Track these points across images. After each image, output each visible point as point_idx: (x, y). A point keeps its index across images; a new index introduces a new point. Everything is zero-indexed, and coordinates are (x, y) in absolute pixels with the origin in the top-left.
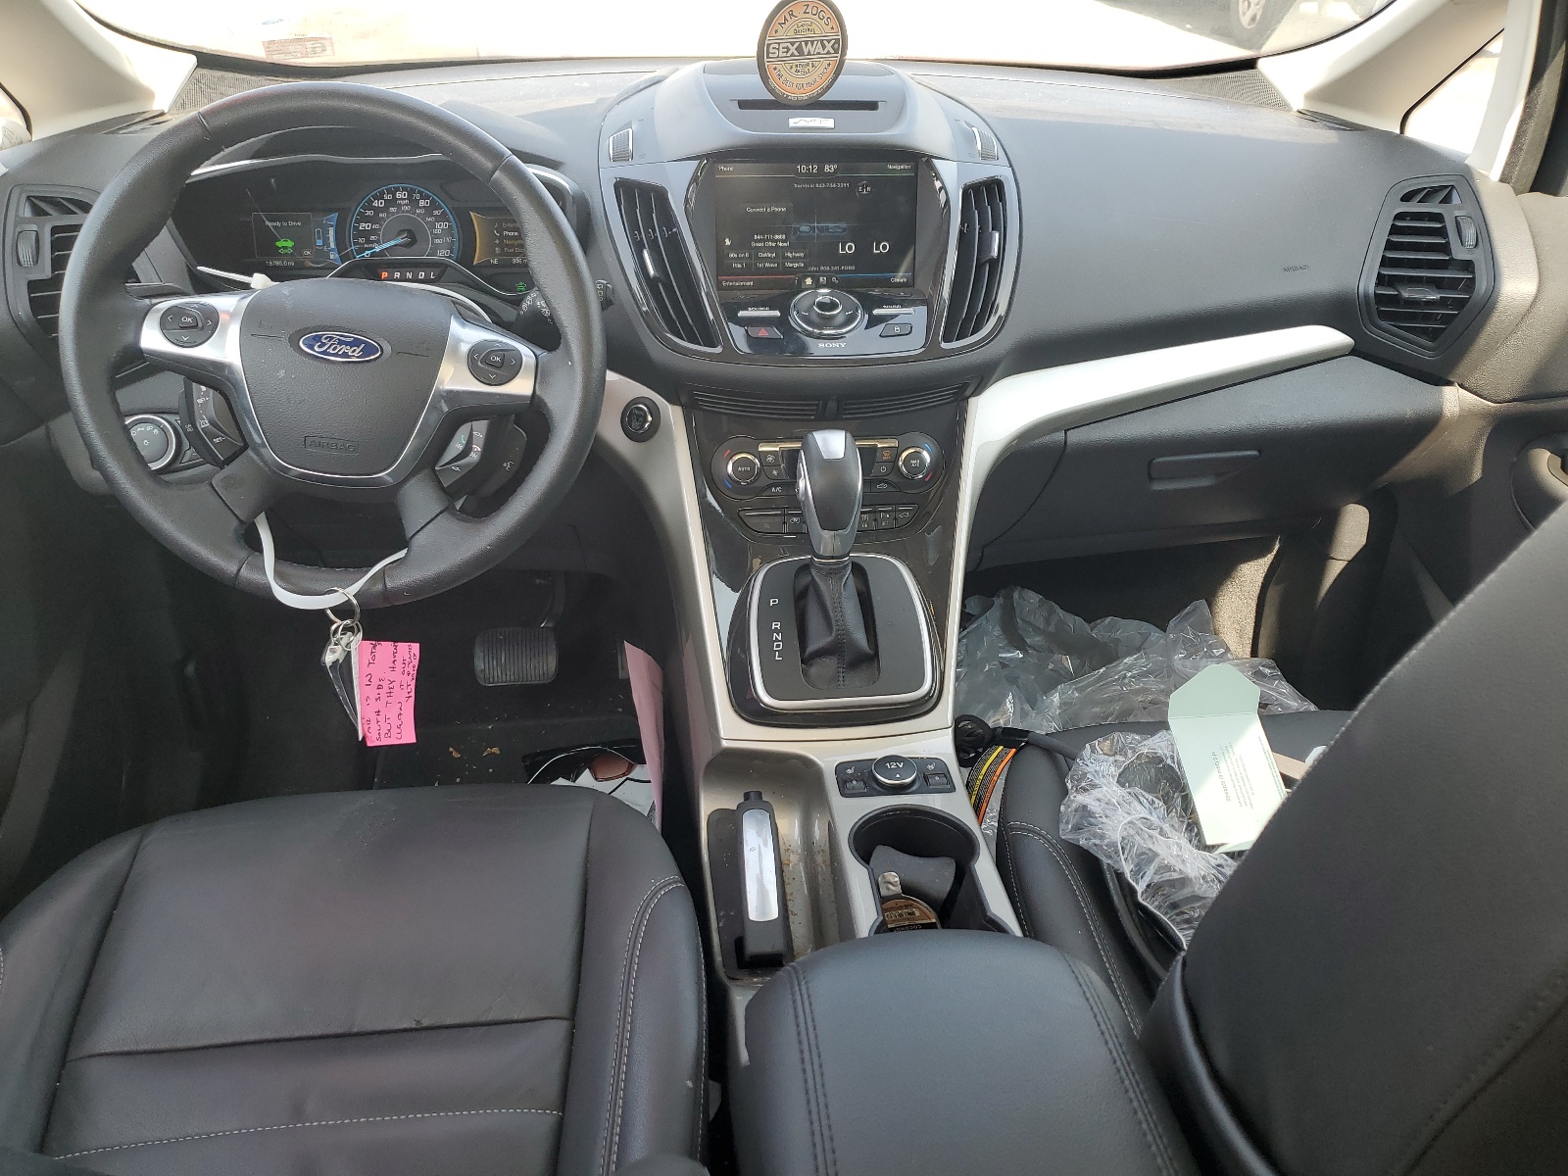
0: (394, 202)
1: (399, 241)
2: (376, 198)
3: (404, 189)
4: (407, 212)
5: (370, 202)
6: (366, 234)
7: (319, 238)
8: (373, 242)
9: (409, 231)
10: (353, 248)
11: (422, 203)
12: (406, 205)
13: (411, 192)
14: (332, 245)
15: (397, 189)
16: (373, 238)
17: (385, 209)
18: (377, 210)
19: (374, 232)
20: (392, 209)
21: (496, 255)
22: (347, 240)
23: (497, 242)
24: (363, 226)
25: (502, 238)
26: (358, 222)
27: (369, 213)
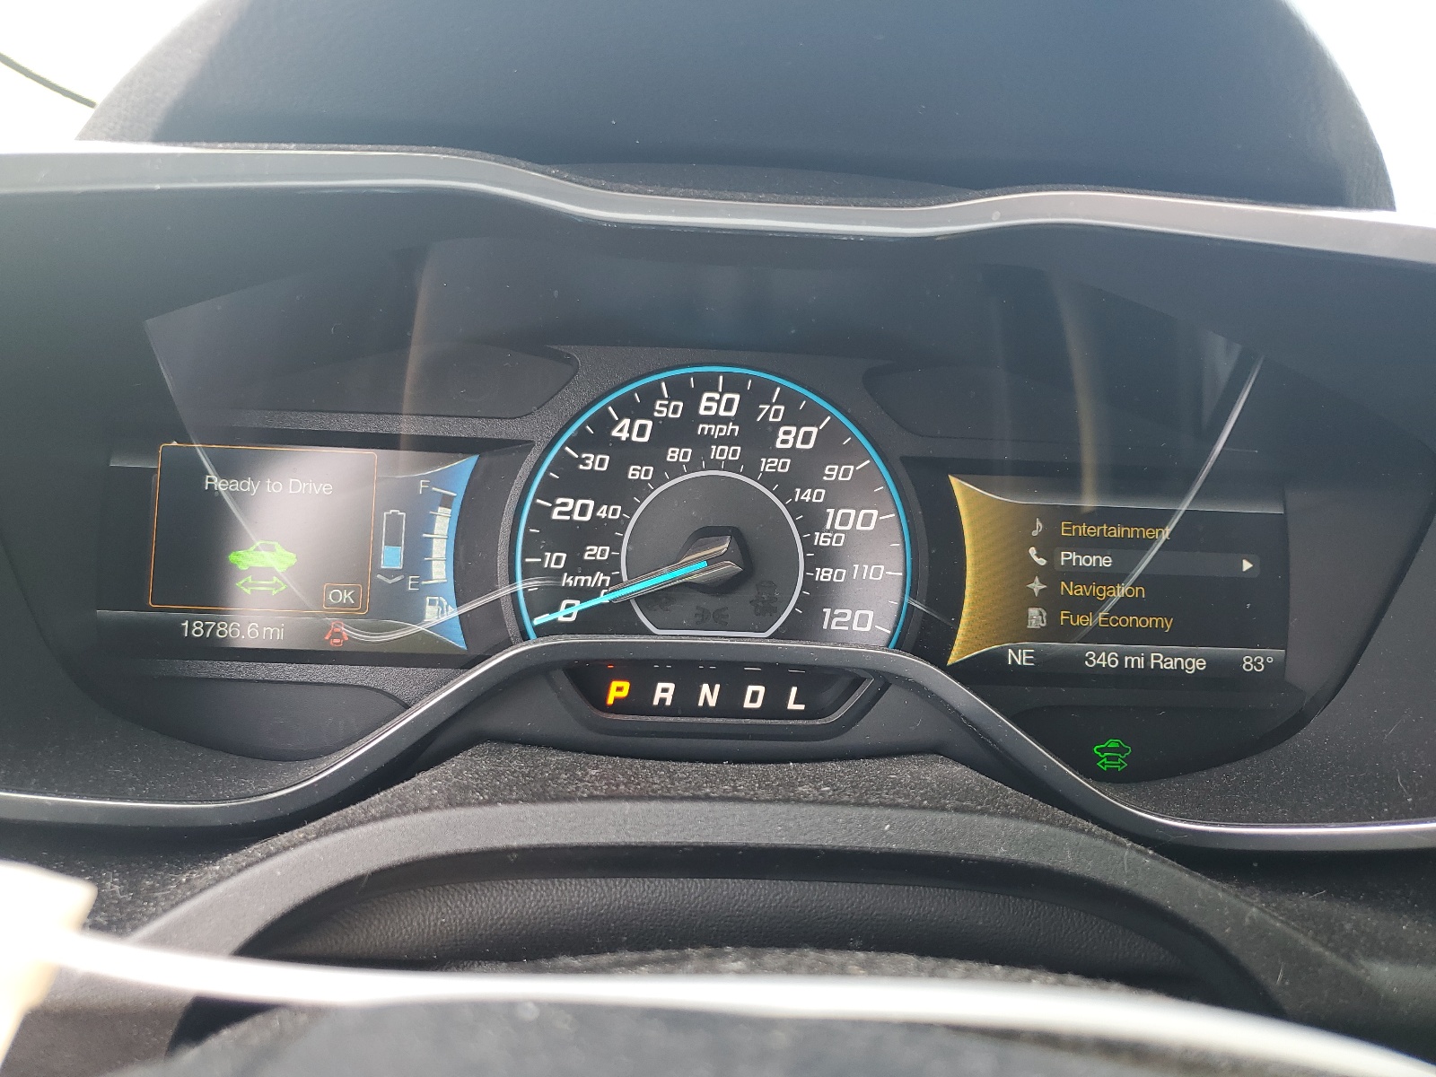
0: (682, 431)
1: (694, 568)
2: (629, 409)
3: (733, 384)
4: (730, 466)
5: (604, 423)
6: (573, 537)
7: (392, 542)
8: (591, 568)
9: (736, 534)
10: (520, 586)
11: (788, 437)
12: (728, 440)
13: (755, 396)
14: (440, 570)
15: (708, 383)
16: (595, 552)
17: (651, 453)
18: (626, 453)
19: (602, 531)
20: (674, 454)
21: (1025, 634)
22: (502, 550)
23: (1037, 586)
24: (568, 508)
25: (1053, 575)
26: (550, 490)
27: (594, 462)
